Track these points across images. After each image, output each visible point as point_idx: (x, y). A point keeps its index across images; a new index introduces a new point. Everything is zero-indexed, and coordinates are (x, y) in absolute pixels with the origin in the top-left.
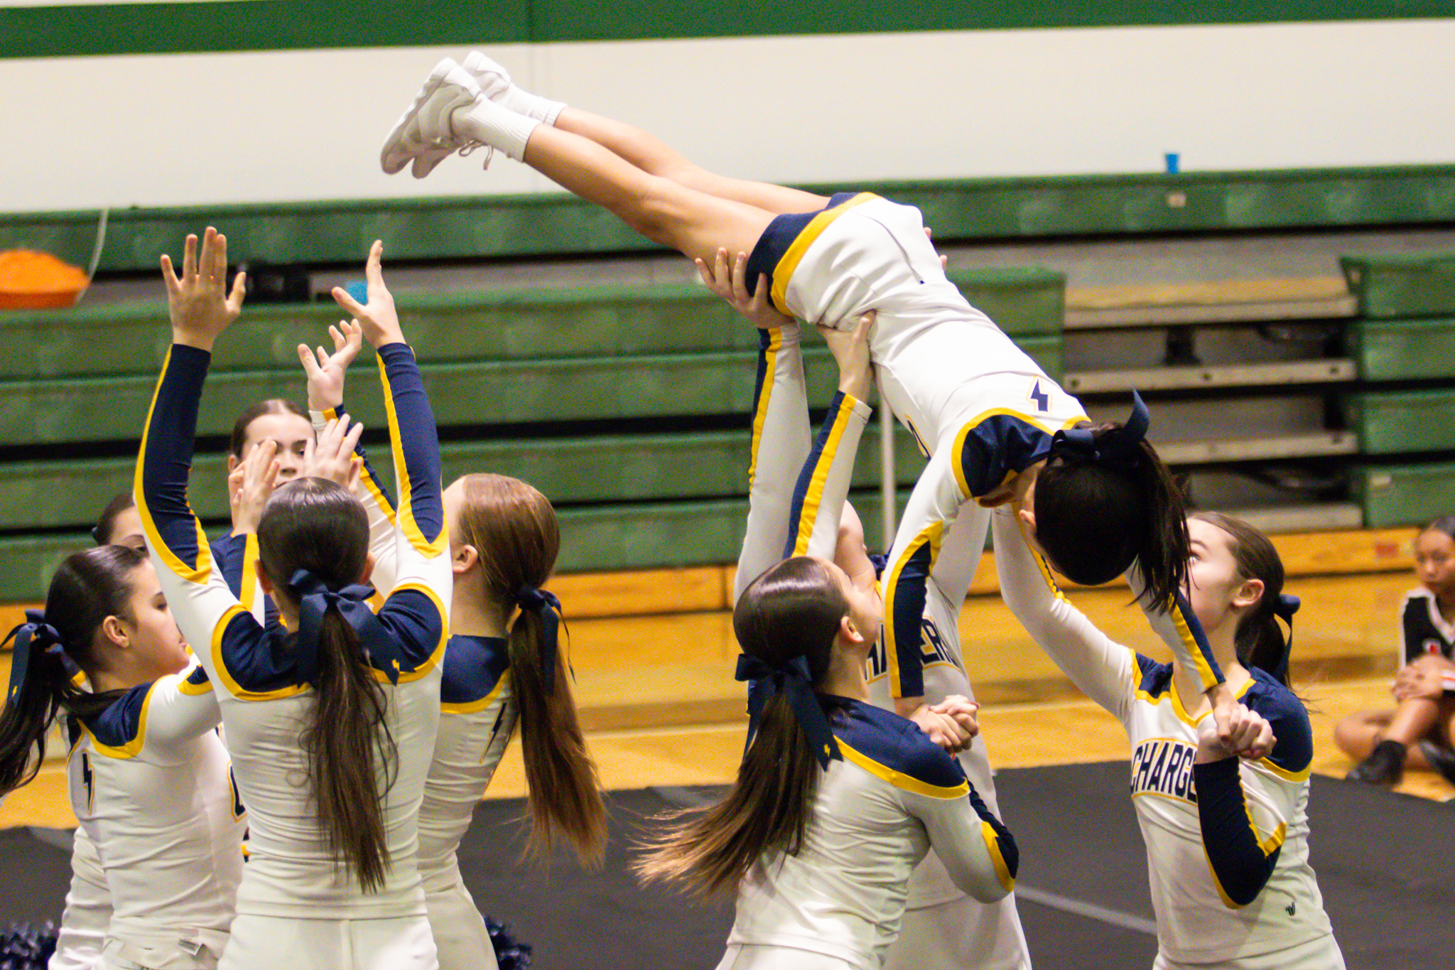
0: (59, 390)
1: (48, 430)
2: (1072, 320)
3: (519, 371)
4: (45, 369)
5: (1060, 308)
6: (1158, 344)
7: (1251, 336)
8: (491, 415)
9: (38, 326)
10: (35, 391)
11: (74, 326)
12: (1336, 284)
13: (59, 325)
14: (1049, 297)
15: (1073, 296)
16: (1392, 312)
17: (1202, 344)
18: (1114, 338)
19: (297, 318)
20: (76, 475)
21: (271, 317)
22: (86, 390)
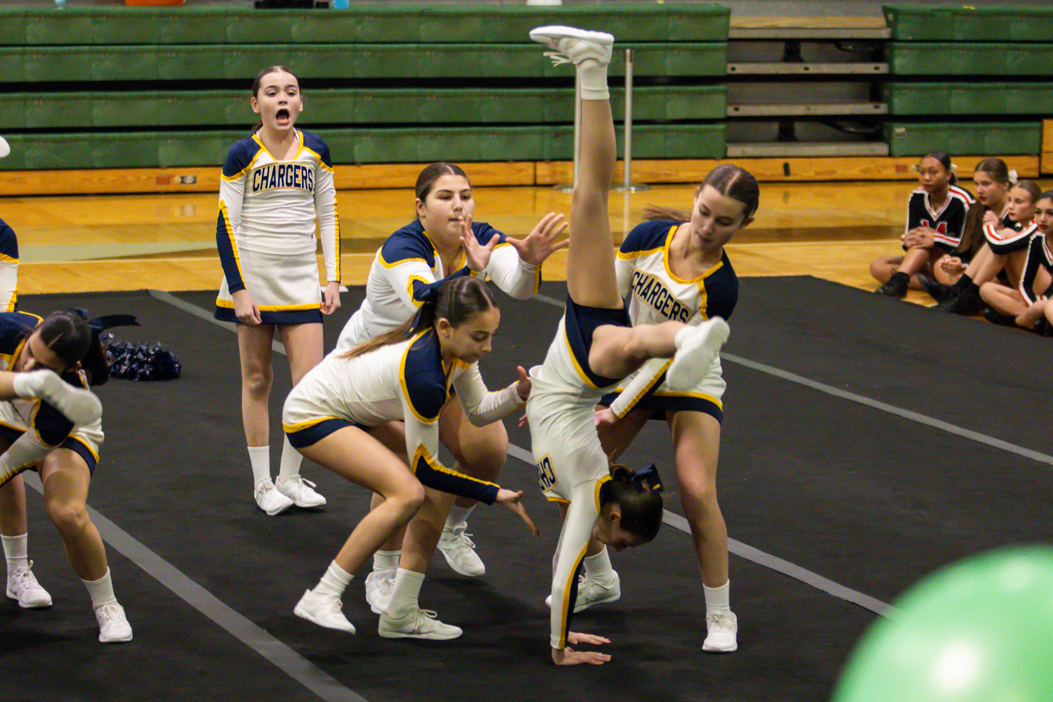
0: (171, 51)
1: (165, 74)
2: (734, 34)
3: (426, 50)
4: (166, 39)
5: (727, 27)
6: (780, 49)
7: (831, 47)
8: (410, 73)
9: (162, 15)
10: (158, 51)
11: (181, 16)
12: (881, 21)
13: (174, 15)
14: (721, 21)
15: (735, 21)
16: (910, 38)
17: (804, 50)
18: (758, 45)
19: (305, 16)
20: (180, 98)
21: (291, 15)
22: (187, 52)
